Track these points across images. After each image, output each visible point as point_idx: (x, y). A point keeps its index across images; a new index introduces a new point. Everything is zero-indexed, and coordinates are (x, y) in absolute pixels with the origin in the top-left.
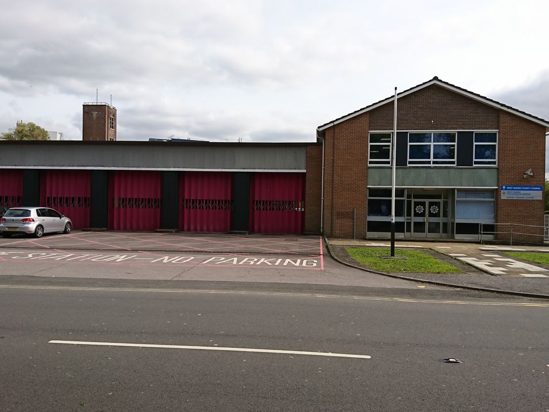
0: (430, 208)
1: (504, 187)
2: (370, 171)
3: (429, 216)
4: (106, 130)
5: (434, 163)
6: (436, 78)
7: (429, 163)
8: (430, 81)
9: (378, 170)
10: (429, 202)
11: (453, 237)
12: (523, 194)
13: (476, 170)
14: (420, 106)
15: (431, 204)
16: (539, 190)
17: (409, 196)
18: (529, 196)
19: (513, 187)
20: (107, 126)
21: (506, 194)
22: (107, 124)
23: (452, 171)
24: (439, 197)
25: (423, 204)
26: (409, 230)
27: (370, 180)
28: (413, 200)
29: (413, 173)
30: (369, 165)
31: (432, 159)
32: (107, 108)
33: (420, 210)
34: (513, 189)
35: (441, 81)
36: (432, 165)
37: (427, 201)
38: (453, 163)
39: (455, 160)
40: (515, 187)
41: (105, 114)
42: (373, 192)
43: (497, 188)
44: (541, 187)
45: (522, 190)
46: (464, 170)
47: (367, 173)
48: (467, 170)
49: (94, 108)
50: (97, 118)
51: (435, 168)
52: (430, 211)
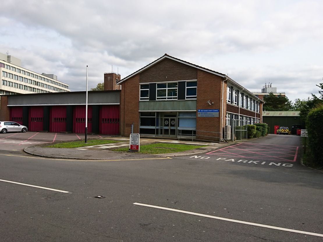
0: (171, 122)
1: (199, 110)
2: (140, 103)
3: (171, 126)
4: (114, 85)
5: (168, 98)
6: (166, 55)
7: (165, 98)
8: (163, 56)
9: (143, 103)
10: (171, 119)
11: (176, 137)
12: (209, 114)
13: (186, 102)
14: (162, 69)
15: (172, 120)
16: (217, 112)
17: (157, 116)
18: (211, 115)
19: (204, 110)
20: (114, 83)
21: (200, 114)
22: (114, 82)
23: (175, 102)
24: (175, 116)
25: (168, 120)
26: (157, 133)
27: (140, 108)
28: (164, 118)
29: (158, 104)
30: (140, 100)
31: (167, 97)
32: (114, 75)
33: (166, 123)
34: (204, 112)
35: (168, 56)
36: (167, 100)
37: (170, 118)
38: (176, 98)
39: (177, 97)
40: (205, 110)
41: (113, 78)
42: (142, 114)
43: (196, 111)
44: (218, 110)
45: (208, 112)
46: (181, 102)
47: (139, 104)
48: (182, 102)
49: (109, 75)
50: (110, 80)
51: (167, 101)
52: (171, 123)
